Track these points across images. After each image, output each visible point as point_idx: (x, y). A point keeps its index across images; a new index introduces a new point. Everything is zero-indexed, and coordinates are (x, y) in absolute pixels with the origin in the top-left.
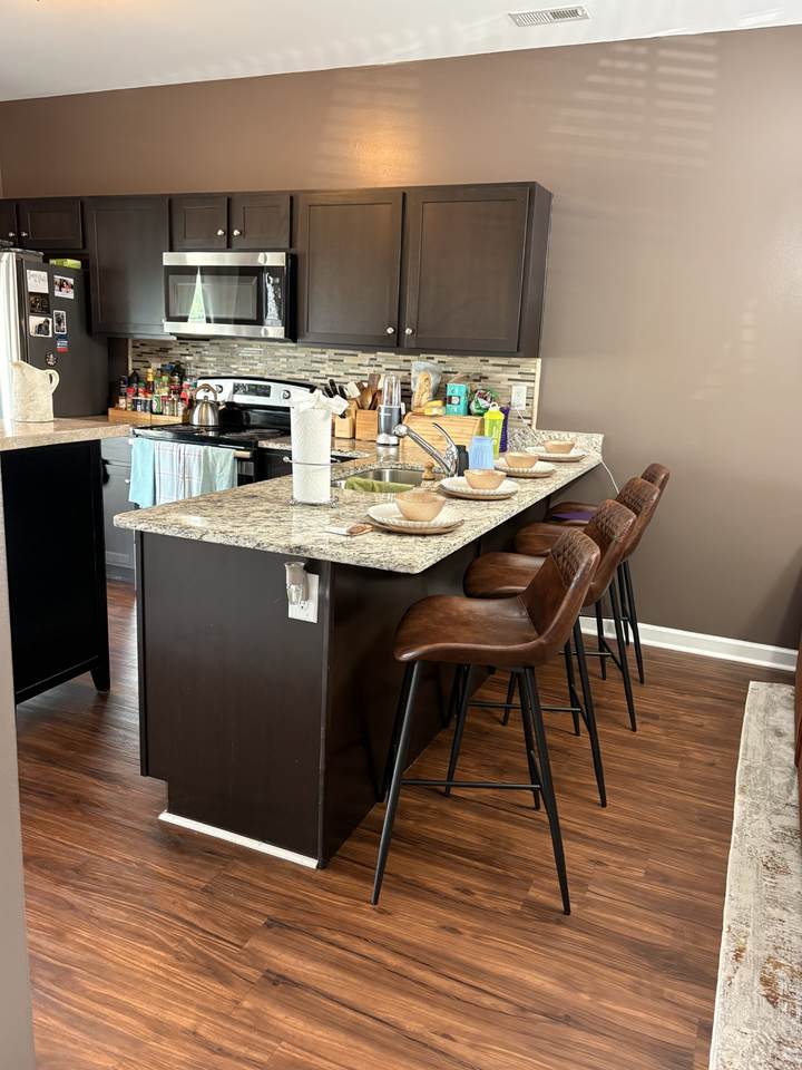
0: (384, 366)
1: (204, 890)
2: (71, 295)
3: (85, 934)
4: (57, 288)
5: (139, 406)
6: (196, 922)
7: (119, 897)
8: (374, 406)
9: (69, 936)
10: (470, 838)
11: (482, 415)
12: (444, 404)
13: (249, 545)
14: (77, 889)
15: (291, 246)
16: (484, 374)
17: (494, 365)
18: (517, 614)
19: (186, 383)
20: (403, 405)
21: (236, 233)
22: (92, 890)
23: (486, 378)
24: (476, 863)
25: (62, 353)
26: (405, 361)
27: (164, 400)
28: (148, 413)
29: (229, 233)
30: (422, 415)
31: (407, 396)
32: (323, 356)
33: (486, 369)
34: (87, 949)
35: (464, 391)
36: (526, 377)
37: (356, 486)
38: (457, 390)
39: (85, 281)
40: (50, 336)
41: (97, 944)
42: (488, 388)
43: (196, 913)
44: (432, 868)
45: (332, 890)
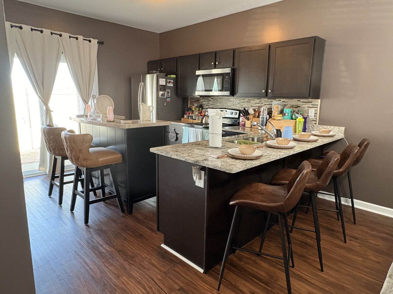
0: (264, 103)
1: (165, 272)
2: (172, 85)
3: (125, 279)
4: (168, 83)
5: (189, 118)
6: (158, 283)
7: (139, 269)
8: (258, 117)
9: (121, 278)
10: (263, 273)
11: (296, 119)
12: (283, 116)
13: (184, 160)
14: (130, 263)
15: (233, 66)
16: (299, 105)
17: (302, 102)
18: (283, 192)
19: (204, 110)
20: (268, 116)
21: (217, 63)
22: (133, 265)
23: (300, 107)
24: (262, 284)
25: (169, 102)
26: (271, 101)
27: (196, 115)
28: (192, 119)
29: (215, 64)
30: (274, 119)
31: (270, 113)
32: (244, 101)
33: (299, 103)
34: (124, 284)
35: (290, 111)
36: (314, 106)
37: (241, 143)
38: (287, 111)
39: (176, 81)
40: (165, 97)
41: (127, 283)
42: (299, 110)
43: (159, 280)
44: (244, 282)
45: (205, 282)
